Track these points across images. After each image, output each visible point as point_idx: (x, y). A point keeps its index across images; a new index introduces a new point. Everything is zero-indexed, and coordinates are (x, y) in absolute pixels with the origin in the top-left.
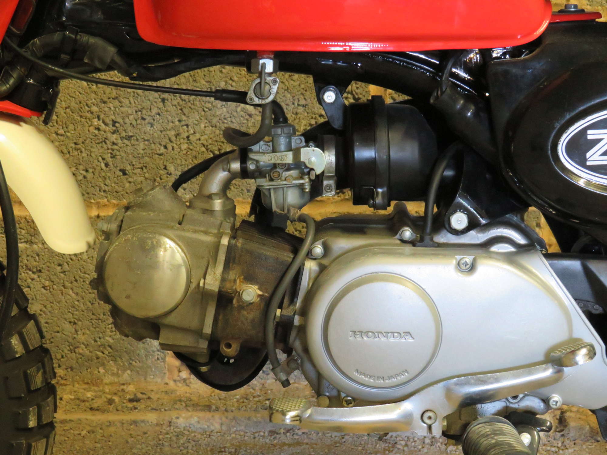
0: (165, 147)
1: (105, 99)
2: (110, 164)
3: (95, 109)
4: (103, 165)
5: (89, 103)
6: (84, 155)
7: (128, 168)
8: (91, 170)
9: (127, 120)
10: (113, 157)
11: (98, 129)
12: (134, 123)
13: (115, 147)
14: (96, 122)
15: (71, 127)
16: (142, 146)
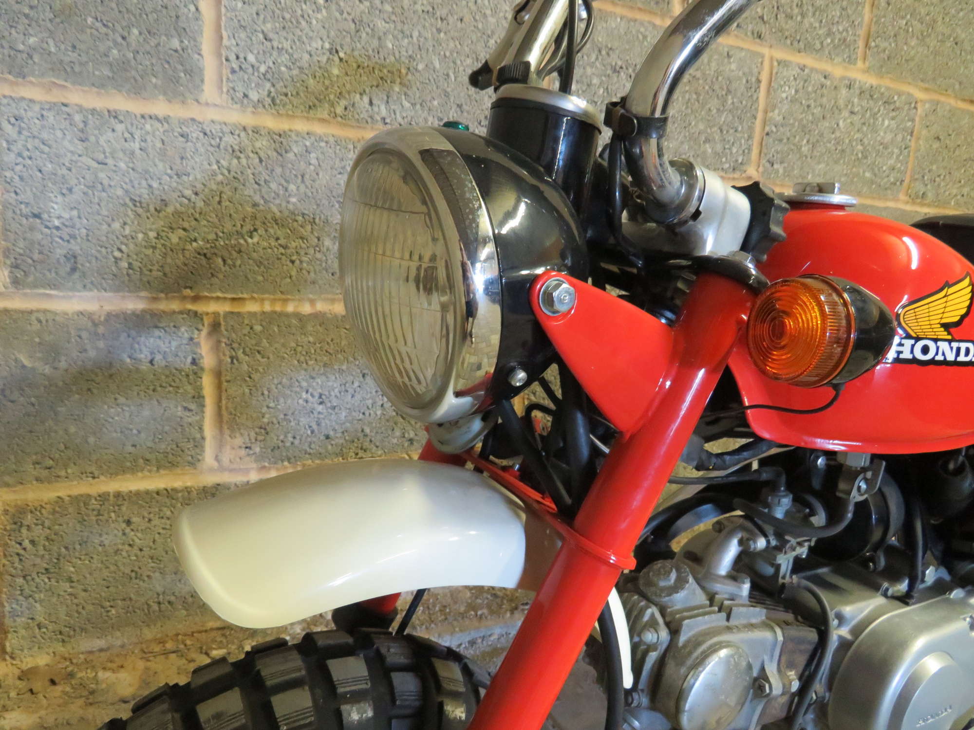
0: (364, 414)
1: (314, 375)
2: (316, 431)
3: (304, 384)
4: (309, 432)
5: (300, 378)
6: (293, 424)
7: (332, 433)
8: (298, 437)
9: (332, 393)
10: (318, 424)
11: (307, 402)
12: (338, 394)
13: (322, 416)
14: (304, 395)
15: (282, 400)
16: (344, 414)
